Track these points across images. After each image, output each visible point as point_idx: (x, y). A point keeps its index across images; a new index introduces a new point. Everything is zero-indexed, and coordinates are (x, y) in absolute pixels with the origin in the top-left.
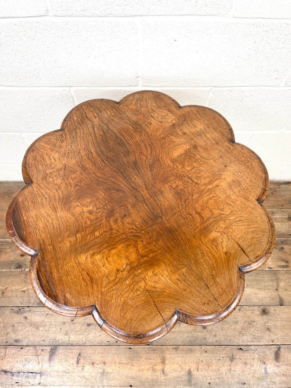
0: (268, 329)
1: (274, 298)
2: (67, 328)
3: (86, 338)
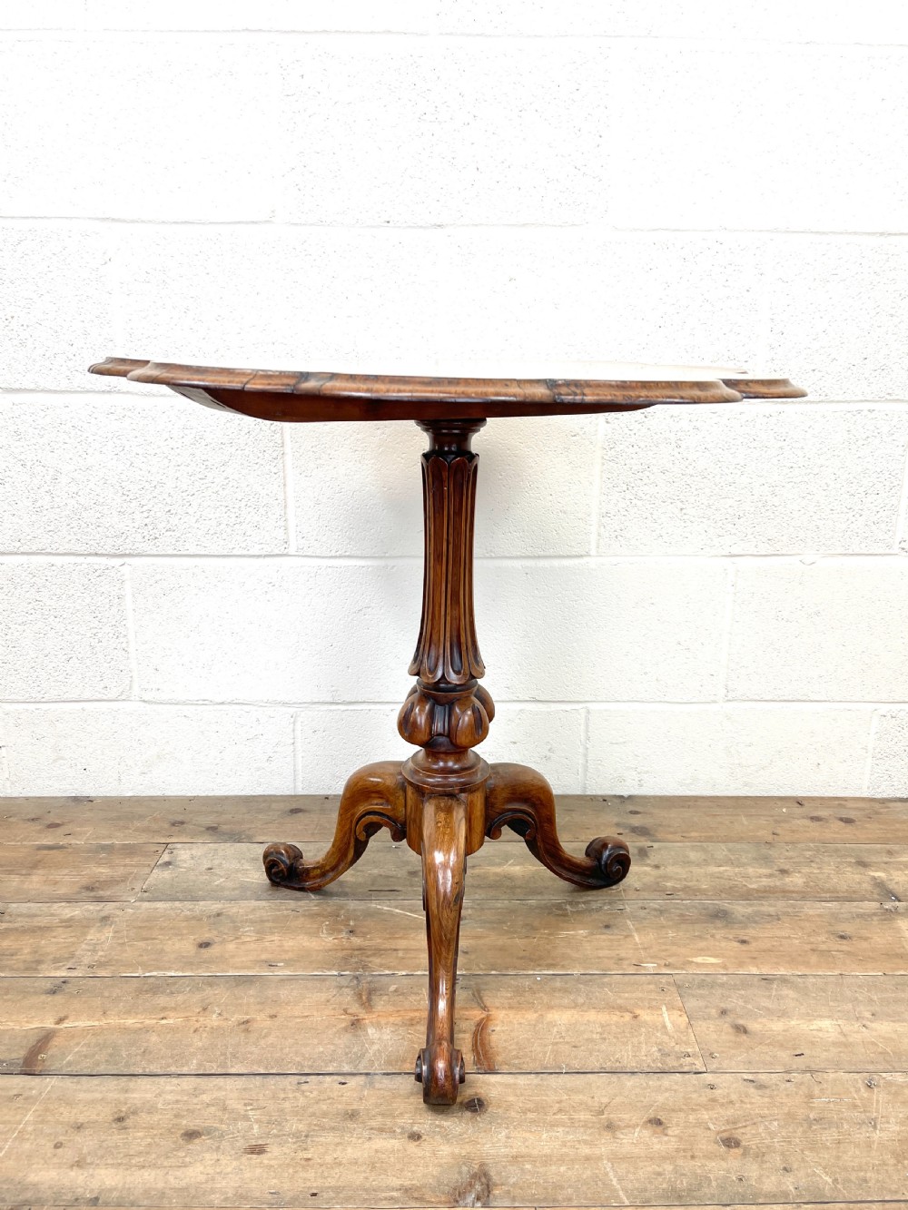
2: (86, 1142)
3: (171, 1179)
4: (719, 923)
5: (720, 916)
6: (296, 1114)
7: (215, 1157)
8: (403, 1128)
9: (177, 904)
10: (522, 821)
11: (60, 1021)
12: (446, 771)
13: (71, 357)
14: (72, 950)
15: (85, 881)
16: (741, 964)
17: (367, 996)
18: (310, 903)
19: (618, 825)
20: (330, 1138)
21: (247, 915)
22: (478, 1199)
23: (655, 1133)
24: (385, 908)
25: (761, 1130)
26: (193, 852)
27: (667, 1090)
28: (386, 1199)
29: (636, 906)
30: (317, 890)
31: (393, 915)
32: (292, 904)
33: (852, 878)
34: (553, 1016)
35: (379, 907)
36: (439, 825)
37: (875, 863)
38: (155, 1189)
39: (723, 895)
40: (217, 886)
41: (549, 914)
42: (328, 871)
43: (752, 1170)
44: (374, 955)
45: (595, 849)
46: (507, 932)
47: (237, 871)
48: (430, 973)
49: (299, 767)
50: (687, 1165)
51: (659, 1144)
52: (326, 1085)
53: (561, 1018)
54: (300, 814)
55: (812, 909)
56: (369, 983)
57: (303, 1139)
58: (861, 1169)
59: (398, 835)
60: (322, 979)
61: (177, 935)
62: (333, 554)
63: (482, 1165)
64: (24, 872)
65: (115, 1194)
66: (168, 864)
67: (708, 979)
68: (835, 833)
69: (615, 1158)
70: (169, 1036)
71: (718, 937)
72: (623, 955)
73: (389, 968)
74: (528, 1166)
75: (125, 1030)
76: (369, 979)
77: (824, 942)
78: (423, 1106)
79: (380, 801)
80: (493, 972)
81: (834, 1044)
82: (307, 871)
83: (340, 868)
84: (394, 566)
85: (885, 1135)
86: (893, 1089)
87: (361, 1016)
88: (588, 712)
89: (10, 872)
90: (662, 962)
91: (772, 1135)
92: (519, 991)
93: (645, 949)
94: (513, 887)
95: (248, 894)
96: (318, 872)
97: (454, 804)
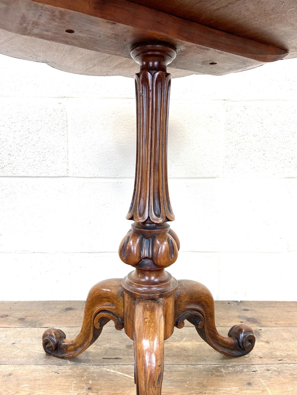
10: (196, 316)
12: (150, 283)
18: (67, 367)
19: (239, 317)
21: (27, 375)
24: (112, 371)
26: (8, 333)
29: (263, 369)
30: (73, 359)
31: (116, 376)
32: (56, 368)
35: (108, 370)
36: (146, 320)
40: (15, 354)
41: (212, 375)
42: (78, 347)
45: (235, 332)
46: (188, 389)
54: (70, 311)
59: (120, 326)
62: (91, 176)
79: (109, 303)
82: (66, 346)
83: (85, 345)
84: (122, 182)
88: (220, 258)
94: (188, 356)
95: (32, 360)
96: (72, 347)
97: (156, 305)
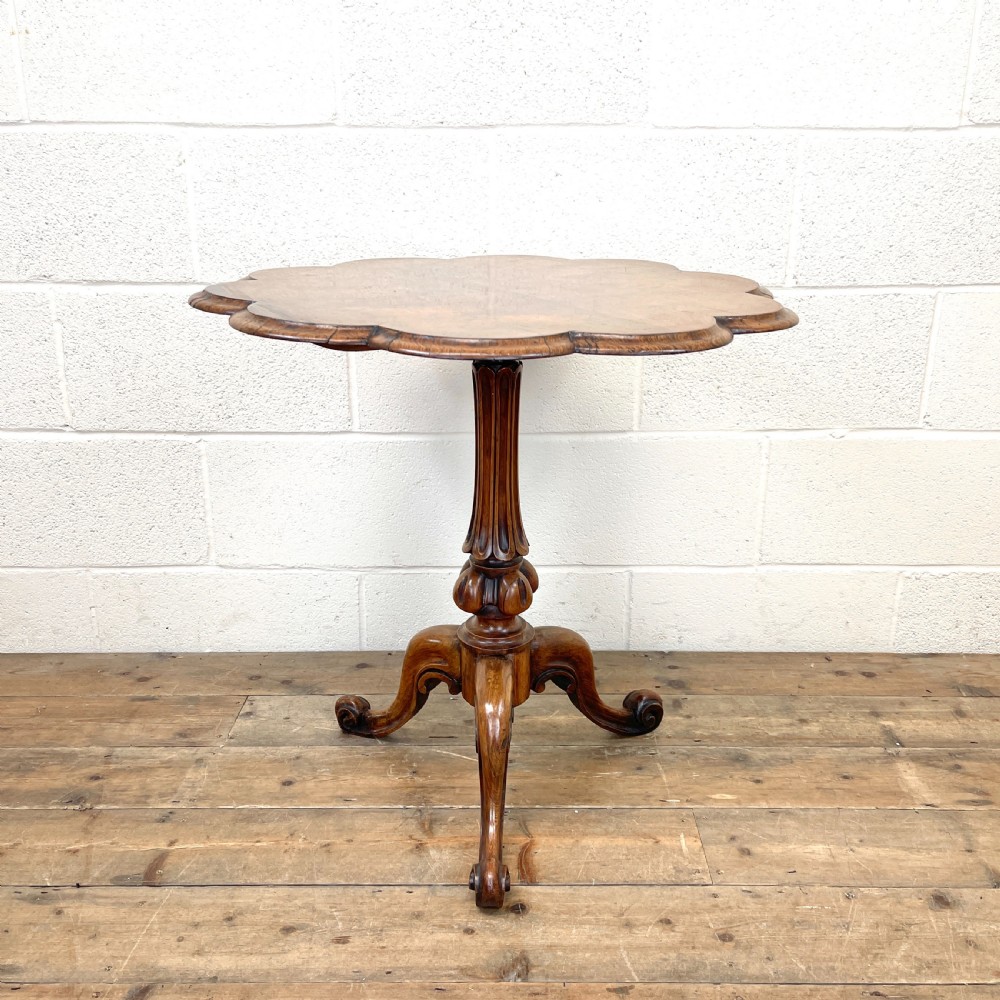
0: (968, 942)
1: (965, 871)
2: (203, 936)
3: (273, 961)
4: (738, 766)
5: (741, 760)
6: (373, 914)
7: (308, 946)
8: (459, 925)
9: (261, 748)
10: (564, 677)
11: (172, 843)
12: (497, 635)
13: (151, 251)
14: (174, 786)
15: (177, 729)
16: (753, 800)
17: (429, 825)
18: (378, 747)
19: (656, 679)
20: (401, 932)
21: (323, 759)
22: (519, 976)
23: (664, 929)
24: (444, 752)
25: (751, 929)
26: (272, 703)
27: (677, 898)
28: (446, 976)
29: (667, 751)
30: (383, 737)
31: (451, 757)
32: (362, 749)
33: (865, 727)
34: (586, 841)
35: (438, 751)
36: (490, 681)
37: (888, 713)
38: (261, 970)
39: (746, 742)
40: (295, 733)
41: (589, 757)
42: (393, 720)
43: (741, 959)
44: (434, 792)
45: (631, 701)
46: (551, 773)
47: (312, 720)
48: (482, 805)
49: (365, 626)
50: (689, 953)
51: (667, 937)
52: (396, 894)
53: (594, 843)
54: (365, 669)
55: (823, 754)
56: (432, 814)
57: (378, 932)
58: (831, 960)
59: (454, 690)
60: (391, 811)
61: (262, 775)
62: (393, 430)
63: (523, 952)
64: (123, 720)
65: (230, 974)
66: (249, 714)
67: (723, 812)
68: (856, 686)
69: (630, 948)
70: (264, 856)
71: (736, 777)
72: (651, 792)
73: (448, 803)
74: (560, 953)
75: (228, 850)
76: (430, 811)
77: (829, 781)
78: (476, 908)
79: (439, 660)
80: (537, 806)
81: (823, 864)
82: (375, 720)
83: (404, 717)
85: (855, 936)
86: (868, 901)
87: (424, 841)
88: (632, 575)
89: (111, 721)
90: (685, 799)
91: (761, 933)
92: (559, 822)
93: (670, 787)
94: (558, 734)
95: (323, 740)
96: (384, 721)
97: (503, 663)
